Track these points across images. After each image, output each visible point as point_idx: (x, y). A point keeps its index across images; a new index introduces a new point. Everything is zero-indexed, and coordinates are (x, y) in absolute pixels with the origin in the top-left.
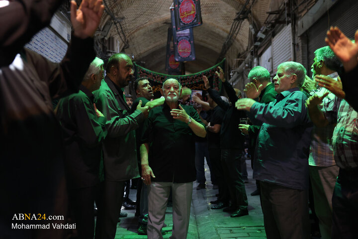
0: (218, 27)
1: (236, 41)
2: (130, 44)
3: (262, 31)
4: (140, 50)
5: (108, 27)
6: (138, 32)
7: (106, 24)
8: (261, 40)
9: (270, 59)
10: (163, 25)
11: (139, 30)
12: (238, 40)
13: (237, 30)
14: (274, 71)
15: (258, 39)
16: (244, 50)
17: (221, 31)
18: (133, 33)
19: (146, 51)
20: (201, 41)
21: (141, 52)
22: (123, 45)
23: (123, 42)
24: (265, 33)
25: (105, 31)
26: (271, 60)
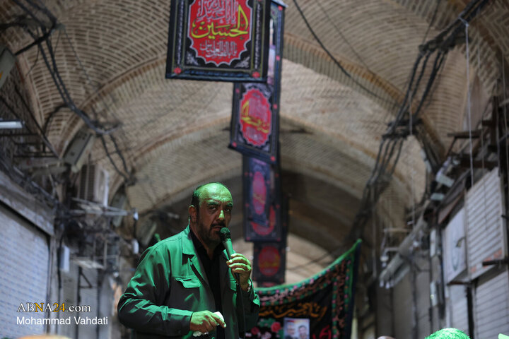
0: (352, 144)
1: (396, 179)
2: (140, 175)
3: (446, 168)
4: (166, 187)
5: (80, 143)
6: (160, 148)
7: (77, 137)
8: (444, 189)
9: (460, 240)
10: (221, 133)
11: (162, 143)
12: (401, 178)
13: (394, 157)
14: (469, 271)
15: (439, 187)
16: (415, 200)
17: (360, 153)
18: (149, 150)
19: (183, 190)
20: (318, 170)
21: (170, 191)
22: (122, 179)
23: (120, 174)
24: (453, 174)
25: (73, 154)
26: (463, 242)
